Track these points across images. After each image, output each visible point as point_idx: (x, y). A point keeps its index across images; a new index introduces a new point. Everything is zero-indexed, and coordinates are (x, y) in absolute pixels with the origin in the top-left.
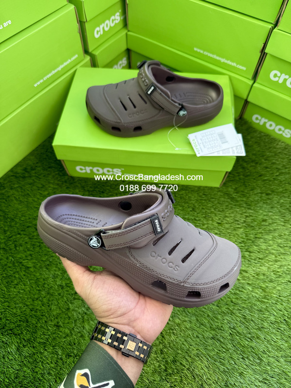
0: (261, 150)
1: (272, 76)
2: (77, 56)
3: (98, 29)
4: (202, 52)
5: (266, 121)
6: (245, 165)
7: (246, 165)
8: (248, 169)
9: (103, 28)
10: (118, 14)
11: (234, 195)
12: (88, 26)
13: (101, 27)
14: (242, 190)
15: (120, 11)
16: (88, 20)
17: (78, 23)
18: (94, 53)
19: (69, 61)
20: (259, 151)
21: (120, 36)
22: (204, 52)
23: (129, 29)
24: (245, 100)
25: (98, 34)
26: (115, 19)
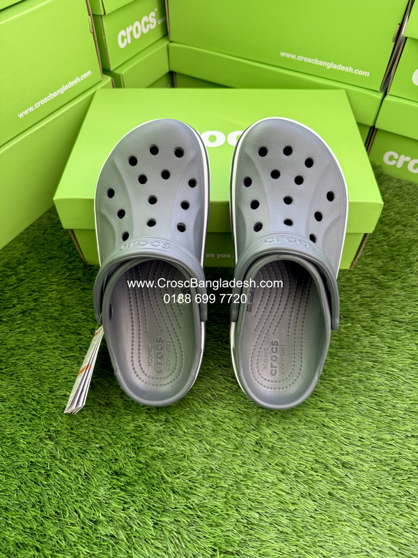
0: (407, 206)
1: (415, 78)
2: (89, 73)
3: (122, 33)
4: (293, 57)
5: (408, 159)
6: (386, 228)
7: (389, 230)
8: (393, 235)
9: (131, 33)
10: (153, 14)
11: (381, 278)
12: (107, 24)
13: (129, 30)
14: (392, 268)
15: (156, 10)
16: (107, 13)
17: (89, 14)
18: (117, 72)
19: (77, 80)
20: (403, 208)
21: (158, 49)
22: (296, 57)
23: (172, 39)
24: (371, 127)
25: (123, 41)
26: (149, 23)
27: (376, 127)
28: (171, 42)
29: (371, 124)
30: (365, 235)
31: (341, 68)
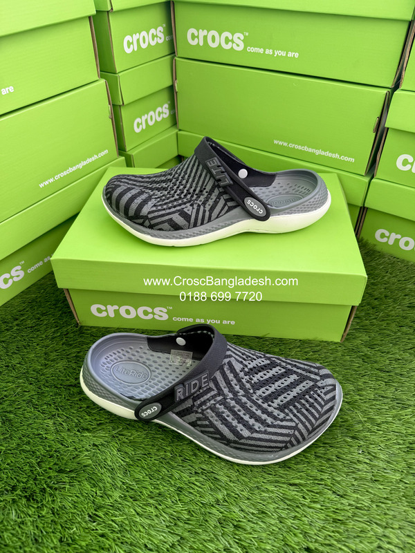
1: (399, 164)
2: (106, 151)
3: (138, 120)
4: (285, 144)
5: (399, 236)
6: (376, 302)
9: (146, 120)
10: (166, 106)
12: (125, 114)
13: (144, 118)
15: (169, 102)
16: (125, 104)
17: (110, 104)
19: (95, 157)
21: (167, 136)
22: (288, 144)
23: (180, 128)
24: (361, 207)
25: (138, 127)
26: (162, 112)
27: (366, 206)
28: (180, 130)
29: (360, 204)
30: (353, 307)
31: (328, 154)
